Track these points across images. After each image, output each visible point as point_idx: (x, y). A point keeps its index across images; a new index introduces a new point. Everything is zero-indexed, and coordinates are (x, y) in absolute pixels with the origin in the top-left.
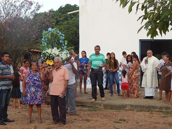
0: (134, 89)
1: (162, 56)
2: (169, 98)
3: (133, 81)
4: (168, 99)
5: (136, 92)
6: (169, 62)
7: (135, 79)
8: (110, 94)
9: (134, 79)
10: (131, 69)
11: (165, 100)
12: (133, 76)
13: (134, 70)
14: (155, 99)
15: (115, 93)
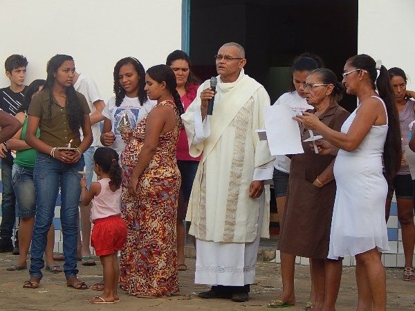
0: (152, 251)
1: (297, 75)
2: (328, 297)
3: (144, 209)
4: (323, 300)
5: (160, 266)
6: (330, 109)
7: (156, 198)
8: (26, 275)
9: (149, 195)
10: (135, 142)
11: (309, 303)
12: (146, 183)
13: (154, 151)
14: (260, 298)
15: (48, 268)
